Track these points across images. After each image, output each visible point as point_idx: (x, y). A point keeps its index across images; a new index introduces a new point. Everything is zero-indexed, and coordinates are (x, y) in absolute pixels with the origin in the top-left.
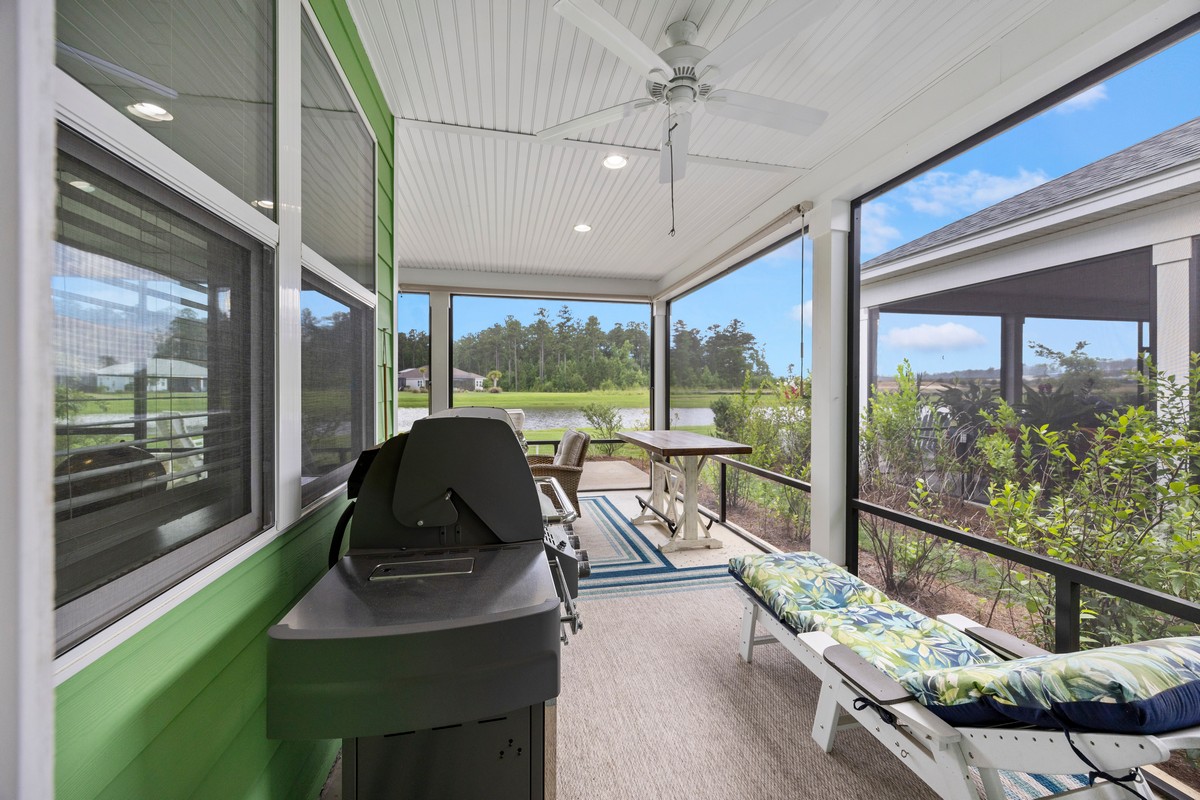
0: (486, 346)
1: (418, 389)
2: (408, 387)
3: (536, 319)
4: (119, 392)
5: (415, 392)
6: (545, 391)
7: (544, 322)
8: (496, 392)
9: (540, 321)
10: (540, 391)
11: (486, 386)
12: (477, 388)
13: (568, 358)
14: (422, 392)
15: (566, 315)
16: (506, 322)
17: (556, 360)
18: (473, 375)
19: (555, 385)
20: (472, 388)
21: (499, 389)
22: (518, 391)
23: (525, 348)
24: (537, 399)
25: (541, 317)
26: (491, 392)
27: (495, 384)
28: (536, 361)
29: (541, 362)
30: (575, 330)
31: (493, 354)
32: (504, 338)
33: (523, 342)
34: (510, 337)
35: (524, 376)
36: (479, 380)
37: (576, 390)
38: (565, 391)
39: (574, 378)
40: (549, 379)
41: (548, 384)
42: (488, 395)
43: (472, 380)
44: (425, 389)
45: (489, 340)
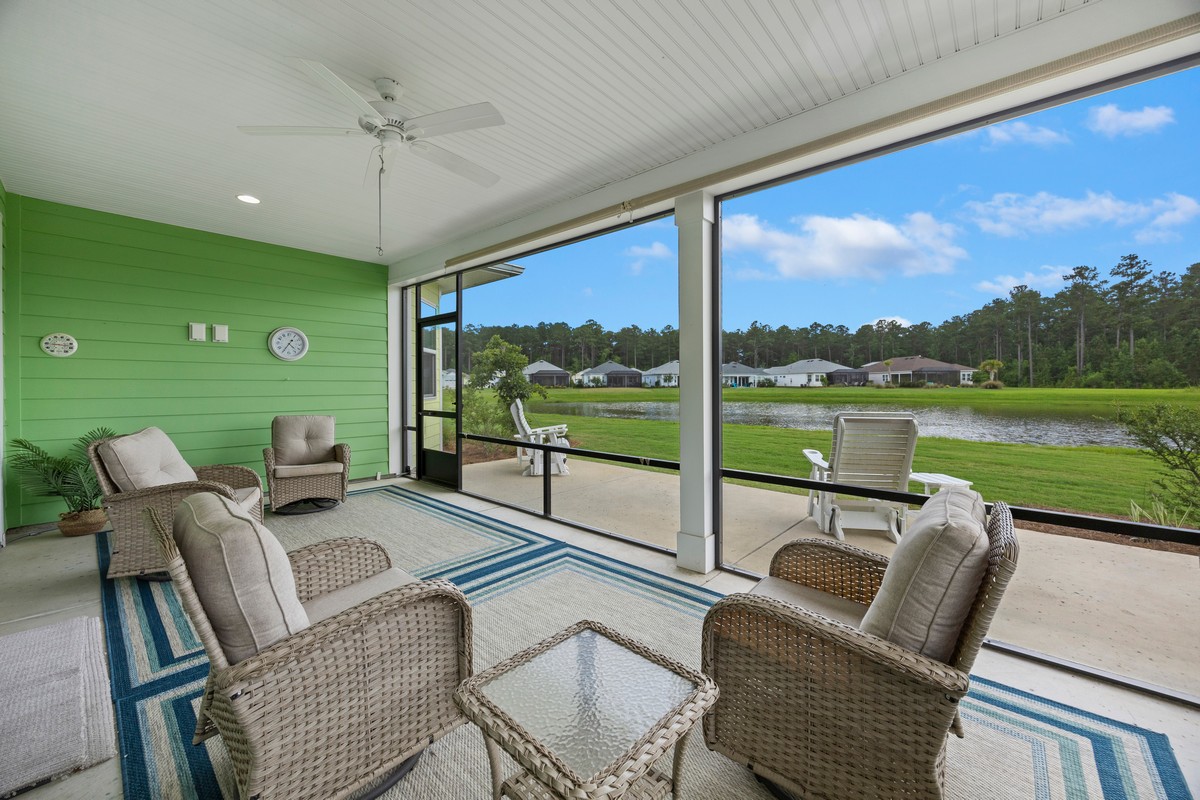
0: (981, 330)
1: (883, 384)
2: (872, 381)
3: (1070, 283)
4: (652, 387)
5: (879, 387)
6: (1088, 386)
7: (1087, 285)
8: (994, 387)
9: (1076, 286)
10: (1078, 386)
11: (977, 380)
12: (962, 382)
13: (1139, 335)
14: (887, 387)
15: (1134, 270)
16: (1013, 296)
17: (1112, 341)
18: (956, 367)
19: (1109, 377)
20: (955, 382)
21: (1000, 383)
22: (1035, 386)
23: (1049, 328)
24: (1069, 398)
25: (1078, 280)
26: (986, 387)
27: (992, 377)
28: (1070, 344)
29: (1080, 345)
30: (1156, 290)
31: (992, 339)
32: (1009, 317)
33: (1046, 320)
34: (1021, 314)
35: (1047, 366)
36: (966, 373)
37: (1158, 385)
38: (1132, 387)
39: (1153, 366)
40: (1096, 368)
41: (1093, 376)
42: (980, 391)
43: (957, 373)
44: (891, 384)
45: (985, 322)
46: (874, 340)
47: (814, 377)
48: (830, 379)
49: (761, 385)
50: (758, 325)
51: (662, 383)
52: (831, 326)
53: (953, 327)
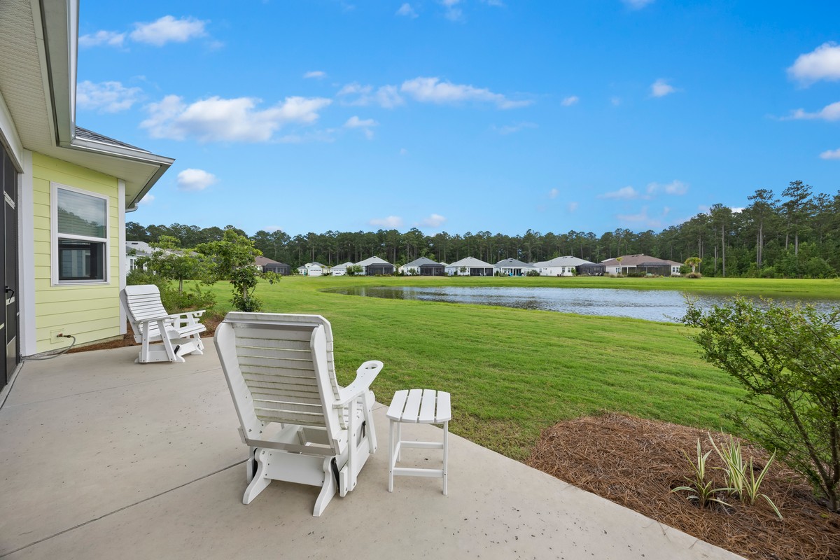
0: (688, 236)
1: (616, 274)
2: (608, 273)
3: (752, 202)
5: (612, 276)
6: (765, 277)
7: (765, 204)
8: (695, 277)
9: (757, 204)
10: (757, 276)
11: (683, 272)
12: (672, 273)
13: (802, 240)
14: (618, 277)
15: (799, 192)
16: (712, 211)
17: (783, 245)
18: (668, 262)
19: (779, 270)
20: (668, 274)
21: (699, 274)
22: (726, 276)
23: (738, 235)
24: (749, 285)
25: (759, 199)
26: (689, 277)
27: (694, 270)
28: (752, 246)
29: (759, 247)
30: (815, 207)
31: (697, 243)
32: (709, 226)
33: (736, 228)
34: (717, 225)
35: (735, 262)
36: (675, 267)
37: (815, 276)
38: (796, 277)
39: (812, 262)
40: (770, 264)
41: (768, 269)
42: (685, 280)
43: (669, 267)
44: (621, 275)
45: (692, 230)
46: (614, 243)
47: (566, 270)
48: (578, 271)
49: (530, 275)
50: (531, 232)
51: (459, 273)
52: (583, 233)
53: (670, 234)
